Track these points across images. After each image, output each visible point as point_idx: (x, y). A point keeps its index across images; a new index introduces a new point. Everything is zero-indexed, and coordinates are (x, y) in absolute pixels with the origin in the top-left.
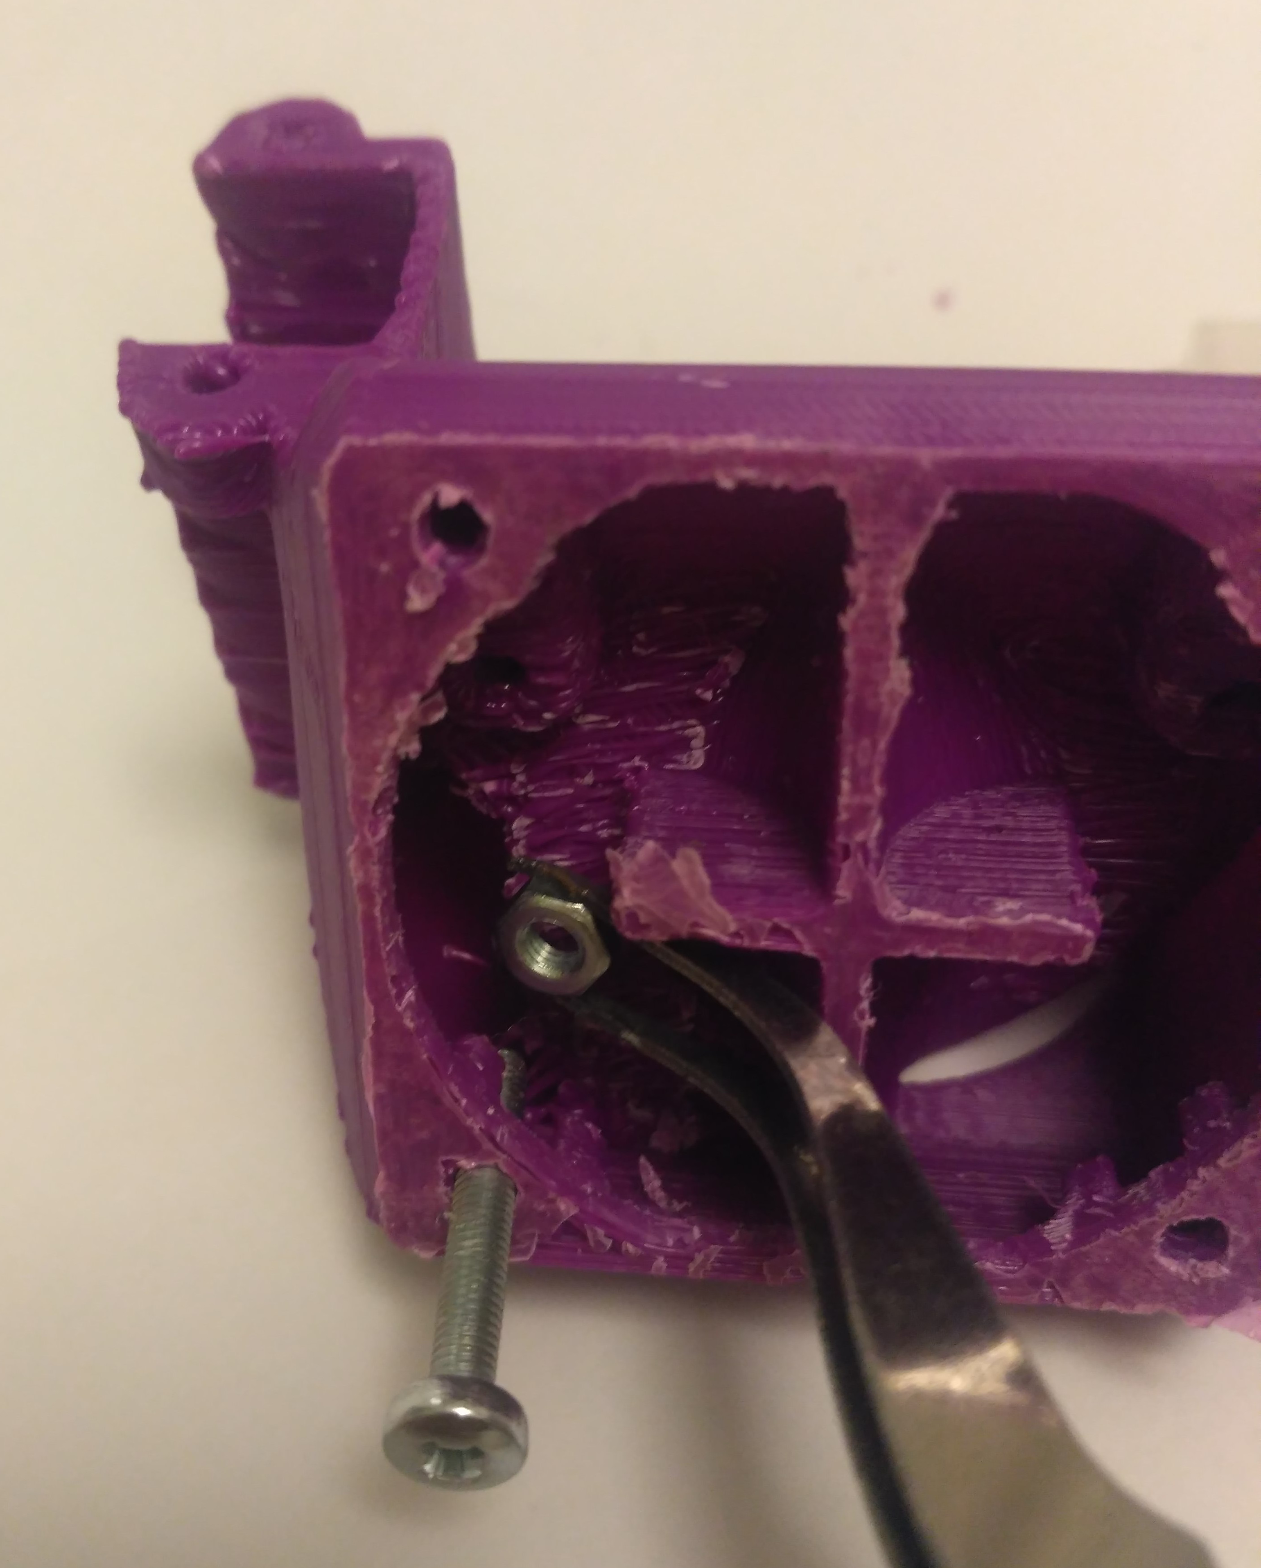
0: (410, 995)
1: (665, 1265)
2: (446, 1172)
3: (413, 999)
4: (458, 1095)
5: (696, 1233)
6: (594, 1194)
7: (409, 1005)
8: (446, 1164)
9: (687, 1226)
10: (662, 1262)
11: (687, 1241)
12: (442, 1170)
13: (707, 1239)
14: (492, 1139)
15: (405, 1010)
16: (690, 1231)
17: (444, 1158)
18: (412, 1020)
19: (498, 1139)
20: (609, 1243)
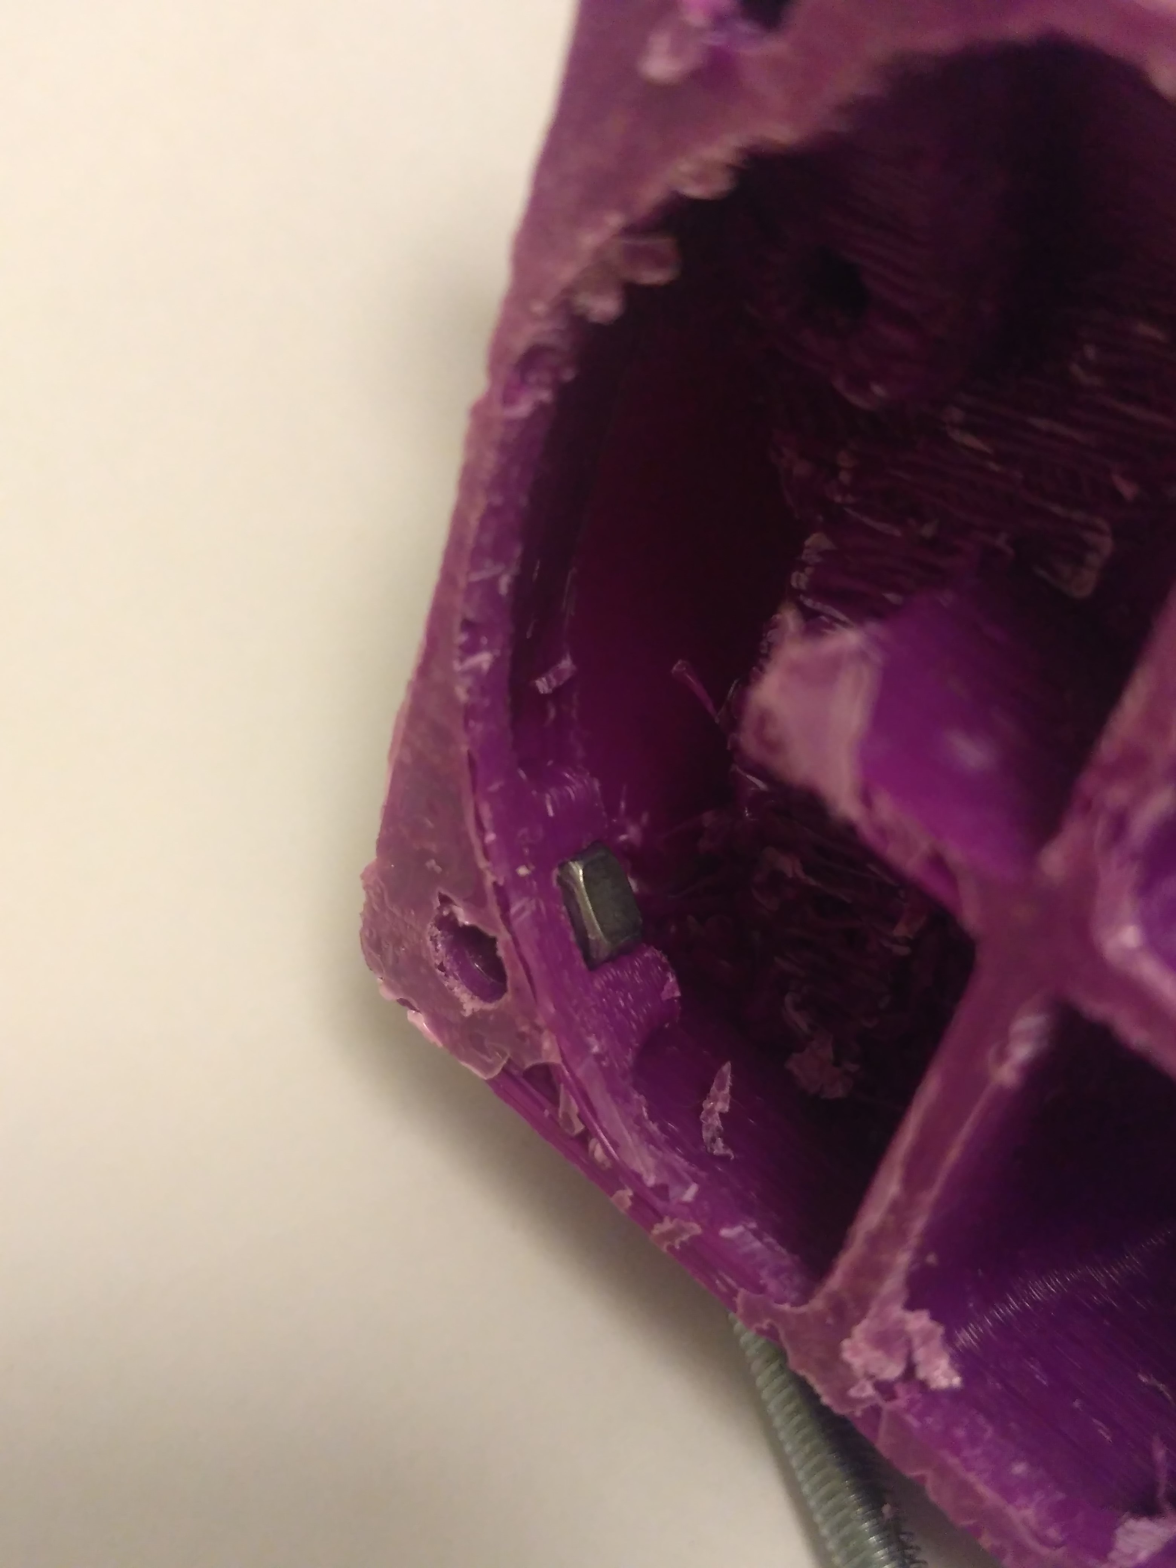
0: (484, 660)
1: (629, 1203)
2: (440, 909)
3: (486, 666)
4: (487, 824)
5: (690, 1193)
6: (598, 1057)
7: (475, 672)
8: (445, 900)
9: (686, 1176)
10: (628, 1196)
11: (672, 1194)
12: (437, 903)
13: (693, 1210)
14: (505, 907)
15: (465, 673)
16: (686, 1186)
17: (443, 892)
18: (469, 691)
19: (513, 910)
20: (579, 1127)
